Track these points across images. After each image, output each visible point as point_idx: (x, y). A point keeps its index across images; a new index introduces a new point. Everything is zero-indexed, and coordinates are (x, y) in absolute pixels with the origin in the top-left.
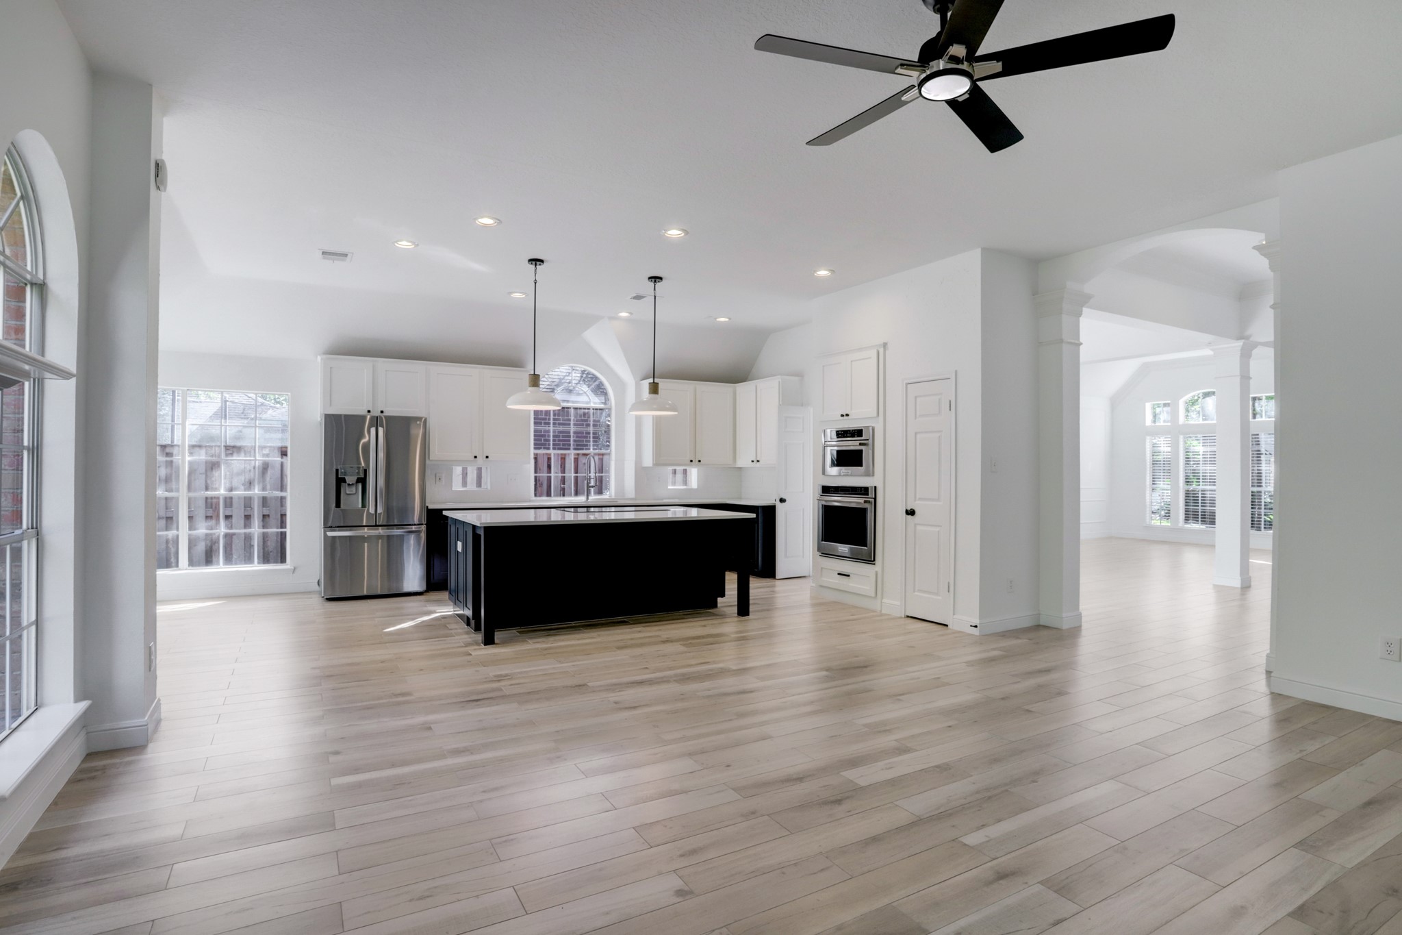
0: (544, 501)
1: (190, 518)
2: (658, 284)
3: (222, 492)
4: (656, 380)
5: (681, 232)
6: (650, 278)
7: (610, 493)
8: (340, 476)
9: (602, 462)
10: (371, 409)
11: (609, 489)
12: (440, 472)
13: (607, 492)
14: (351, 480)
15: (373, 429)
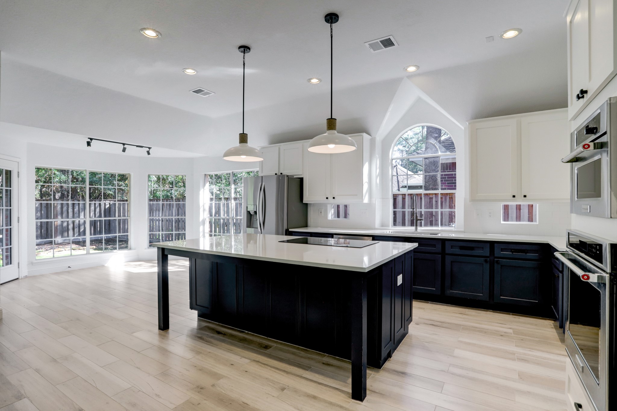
7: (455, 225)
8: (248, 210)
9: (451, 200)
10: (277, 173)
11: (455, 222)
12: (322, 208)
13: (453, 224)
14: (252, 213)
15: (261, 183)
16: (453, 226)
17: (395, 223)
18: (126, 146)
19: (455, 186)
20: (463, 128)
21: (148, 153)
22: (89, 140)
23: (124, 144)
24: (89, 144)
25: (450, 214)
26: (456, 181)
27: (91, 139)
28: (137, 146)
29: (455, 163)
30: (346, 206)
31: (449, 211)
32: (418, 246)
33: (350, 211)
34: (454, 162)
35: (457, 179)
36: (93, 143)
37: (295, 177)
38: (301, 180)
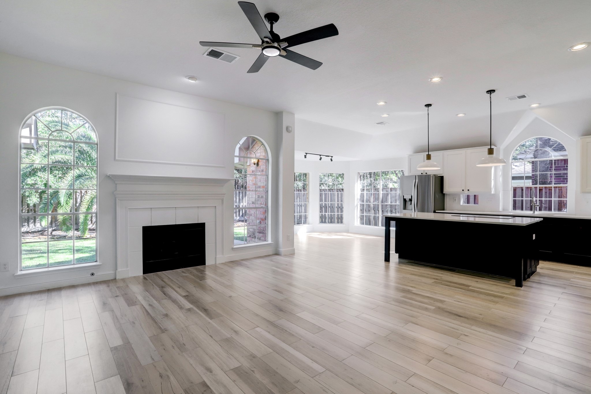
0: (519, 212)
1: (382, 211)
2: (492, 94)
3: (389, 203)
4: (492, 147)
5: (439, 79)
6: (487, 92)
7: (567, 210)
8: (404, 198)
9: (561, 191)
10: (423, 173)
11: (566, 208)
12: (455, 196)
13: (565, 209)
14: (407, 200)
15: (414, 180)
16: (565, 210)
17: (515, 208)
18: (321, 156)
19: (567, 181)
20: (575, 140)
21: (331, 160)
22: (305, 154)
23: (320, 155)
24: (305, 157)
25: (559, 203)
26: (567, 177)
27: (307, 154)
28: (326, 156)
29: (567, 160)
30: (475, 196)
31: (558, 200)
32: (543, 220)
33: (480, 199)
34: (565, 159)
35: (568, 175)
36: (308, 156)
37: (439, 175)
38: (442, 178)
